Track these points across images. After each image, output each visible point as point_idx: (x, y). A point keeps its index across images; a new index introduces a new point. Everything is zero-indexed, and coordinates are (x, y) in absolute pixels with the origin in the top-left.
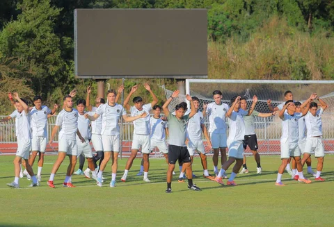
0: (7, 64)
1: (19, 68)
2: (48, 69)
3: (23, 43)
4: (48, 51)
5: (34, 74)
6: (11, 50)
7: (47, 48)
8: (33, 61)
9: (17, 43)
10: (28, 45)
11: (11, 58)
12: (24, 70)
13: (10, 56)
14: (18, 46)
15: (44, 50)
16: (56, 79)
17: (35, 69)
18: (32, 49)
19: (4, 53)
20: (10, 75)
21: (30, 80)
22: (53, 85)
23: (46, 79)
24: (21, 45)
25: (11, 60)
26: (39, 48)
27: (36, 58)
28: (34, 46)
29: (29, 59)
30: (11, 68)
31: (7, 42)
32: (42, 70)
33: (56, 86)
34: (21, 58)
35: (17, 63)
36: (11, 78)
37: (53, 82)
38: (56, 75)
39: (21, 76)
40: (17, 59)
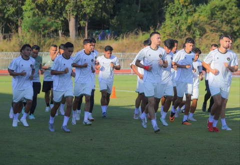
0: (209, 24)
1: (216, 27)
2: (233, 28)
3: (219, 12)
4: (233, 18)
5: (225, 30)
6: (212, 16)
7: (233, 16)
8: (224, 23)
9: (216, 12)
10: (222, 14)
11: (212, 21)
12: (219, 28)
13: (212, 19)
14: (216, 14)
15: (231, 17)
16: (238, 34)
17: (226, 27)
18: (224, 16)
19: (208, 18)
20: (211, 30)
21: (222, 34)
22: (236, 37)
23: (232, 33)
24: (218, 13)
25: (212, 22)
26: (228, 16)
27: (226, 21)
28: (225, 14)
29: (222, 22)
30: (212, 26)
31: (210, 12)
32: (229, 28)
33: (237, 37)
34: (218, 21)
35: (215, 24)
36: (212, 32)
37: (236, 35)
38: (238, 31)
39: (217, 32)
40: (215, 21)
